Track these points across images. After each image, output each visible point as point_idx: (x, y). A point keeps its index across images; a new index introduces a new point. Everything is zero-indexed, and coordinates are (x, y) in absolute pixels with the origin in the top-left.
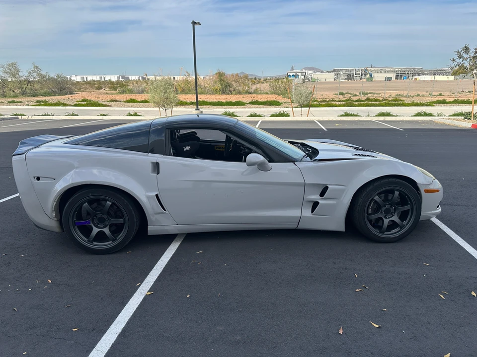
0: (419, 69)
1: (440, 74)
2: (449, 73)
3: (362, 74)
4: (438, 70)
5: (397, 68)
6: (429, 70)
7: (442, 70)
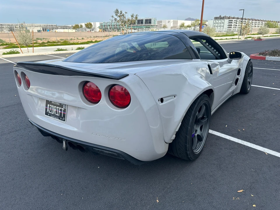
0: (55, 26)
1: (66, 28)
2: (71, 28)
3: (20, 28)
4: (65, 26)
5: (42, 24)
6: (61, 26)
7: (67, 26)
